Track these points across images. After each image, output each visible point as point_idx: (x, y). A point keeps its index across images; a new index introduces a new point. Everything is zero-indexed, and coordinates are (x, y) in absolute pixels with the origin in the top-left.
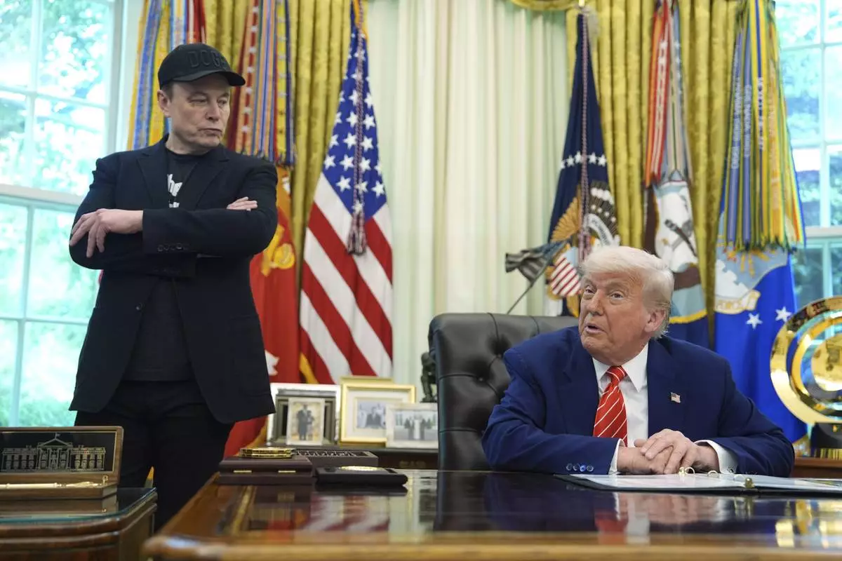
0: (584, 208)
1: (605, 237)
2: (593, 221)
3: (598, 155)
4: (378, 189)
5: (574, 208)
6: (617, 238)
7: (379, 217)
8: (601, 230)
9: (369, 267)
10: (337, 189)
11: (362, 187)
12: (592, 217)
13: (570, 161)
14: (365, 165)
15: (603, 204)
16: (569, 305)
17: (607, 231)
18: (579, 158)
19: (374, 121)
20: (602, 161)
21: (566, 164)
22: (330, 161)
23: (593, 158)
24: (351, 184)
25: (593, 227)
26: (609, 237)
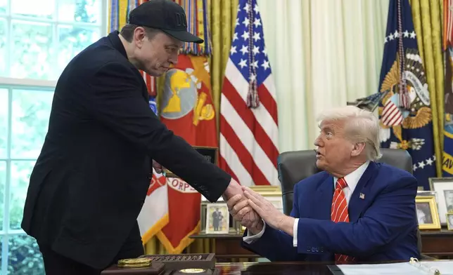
0: (402, 68)
1: (417, 85)
2: (409, 75)
3: (410, 31)
4: (265, 65)
5: (394, 68)
6: (426, 85)
7: (268, 83)
8: (415, 81)
9: (262, 116)
10: (239, 67)
11: (255, 64)
12: (408, 73)
13: (391, 37)
14: (256, 50)
15: (415, 63)
16: (394, 131)
17: (418, 81)
18: (396, 34)
19: (261, 22)
20: (413, 35)
21: (388, 39)
22: (233, 50)
23: (406, 34)
24: (247, 63)
25: (408, 79)
26: (420, 85)
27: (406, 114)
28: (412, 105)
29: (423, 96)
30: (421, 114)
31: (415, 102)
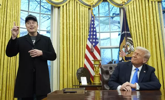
0: (126, 41)
1: (130, 46)
4: (97, 41)
6: (133, 46)
8: (129, 44)
10: (90, 41)
11: (94, 40)
13: (123, 33)
14: (94, 37)
17: (130, 45)
19: (96, 29)
20: (129, 32)
21: (122, 34)
22: (89, 37)
23: (127, 32)
24: (92, 40)
25: (128, 44)
26: (131, 46)
27: (127, 53)
28: (129, 51)
29: (132, 48)
30: (132, 53)
31: (130, 50)
